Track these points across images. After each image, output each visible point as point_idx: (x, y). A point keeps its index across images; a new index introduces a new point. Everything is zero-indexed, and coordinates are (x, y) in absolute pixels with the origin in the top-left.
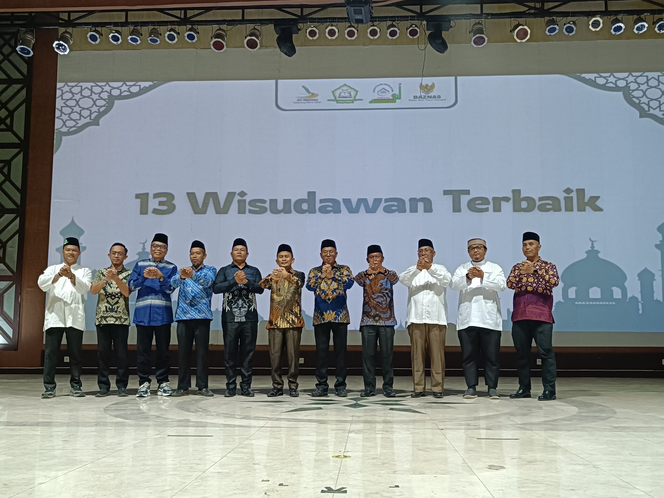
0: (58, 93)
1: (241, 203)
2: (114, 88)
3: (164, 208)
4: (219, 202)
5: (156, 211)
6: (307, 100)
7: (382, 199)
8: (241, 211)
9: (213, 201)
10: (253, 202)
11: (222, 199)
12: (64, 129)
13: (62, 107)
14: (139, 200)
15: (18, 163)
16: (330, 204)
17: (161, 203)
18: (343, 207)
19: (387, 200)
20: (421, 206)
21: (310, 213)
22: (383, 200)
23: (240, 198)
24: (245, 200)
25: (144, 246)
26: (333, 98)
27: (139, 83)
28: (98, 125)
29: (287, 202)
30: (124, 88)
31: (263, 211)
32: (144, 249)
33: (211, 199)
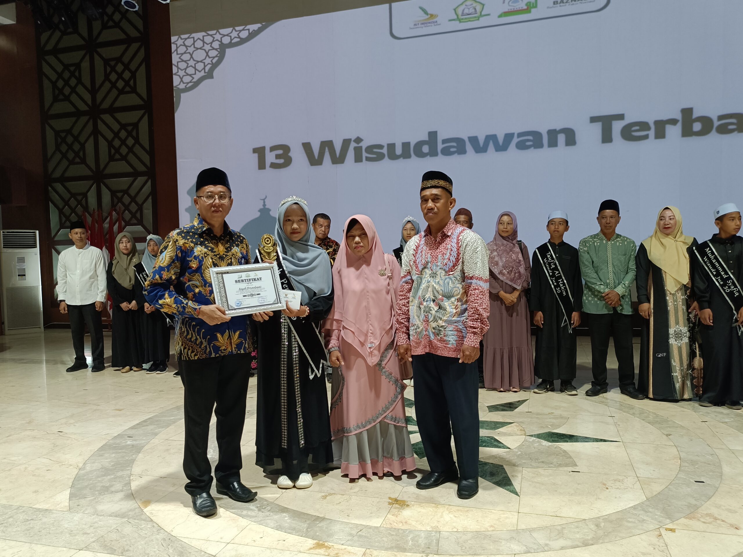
0: (173, 47)
1: (358, 151)
2: (224, 36)
3: (281, 161)
4: (335, 151)
5: (274, 166)
6: (424, 23)
7: (513, 134)
8: (358, 159)
9: (329, 150)
10: (370, 149)
11: (338, 147)
12: (182, 86)
13: (178, 62)
14: (256, 155)
15: (144, 126)
16: (454, 144)
17: (278, 157)
18: (469, 147)
19: (520, 135)
20: (561, 138)
21: (431, 156)
22: (516, 135)
23: (356, 145)
24: (361, 147)
25: (264, 202)
26: (455, 17)
27: (248, 27)
28: (212, 77)
29: (406, 146)
30: (234, 34)
31: (380, 157)
32: (264, 205)
33: (327, 148)
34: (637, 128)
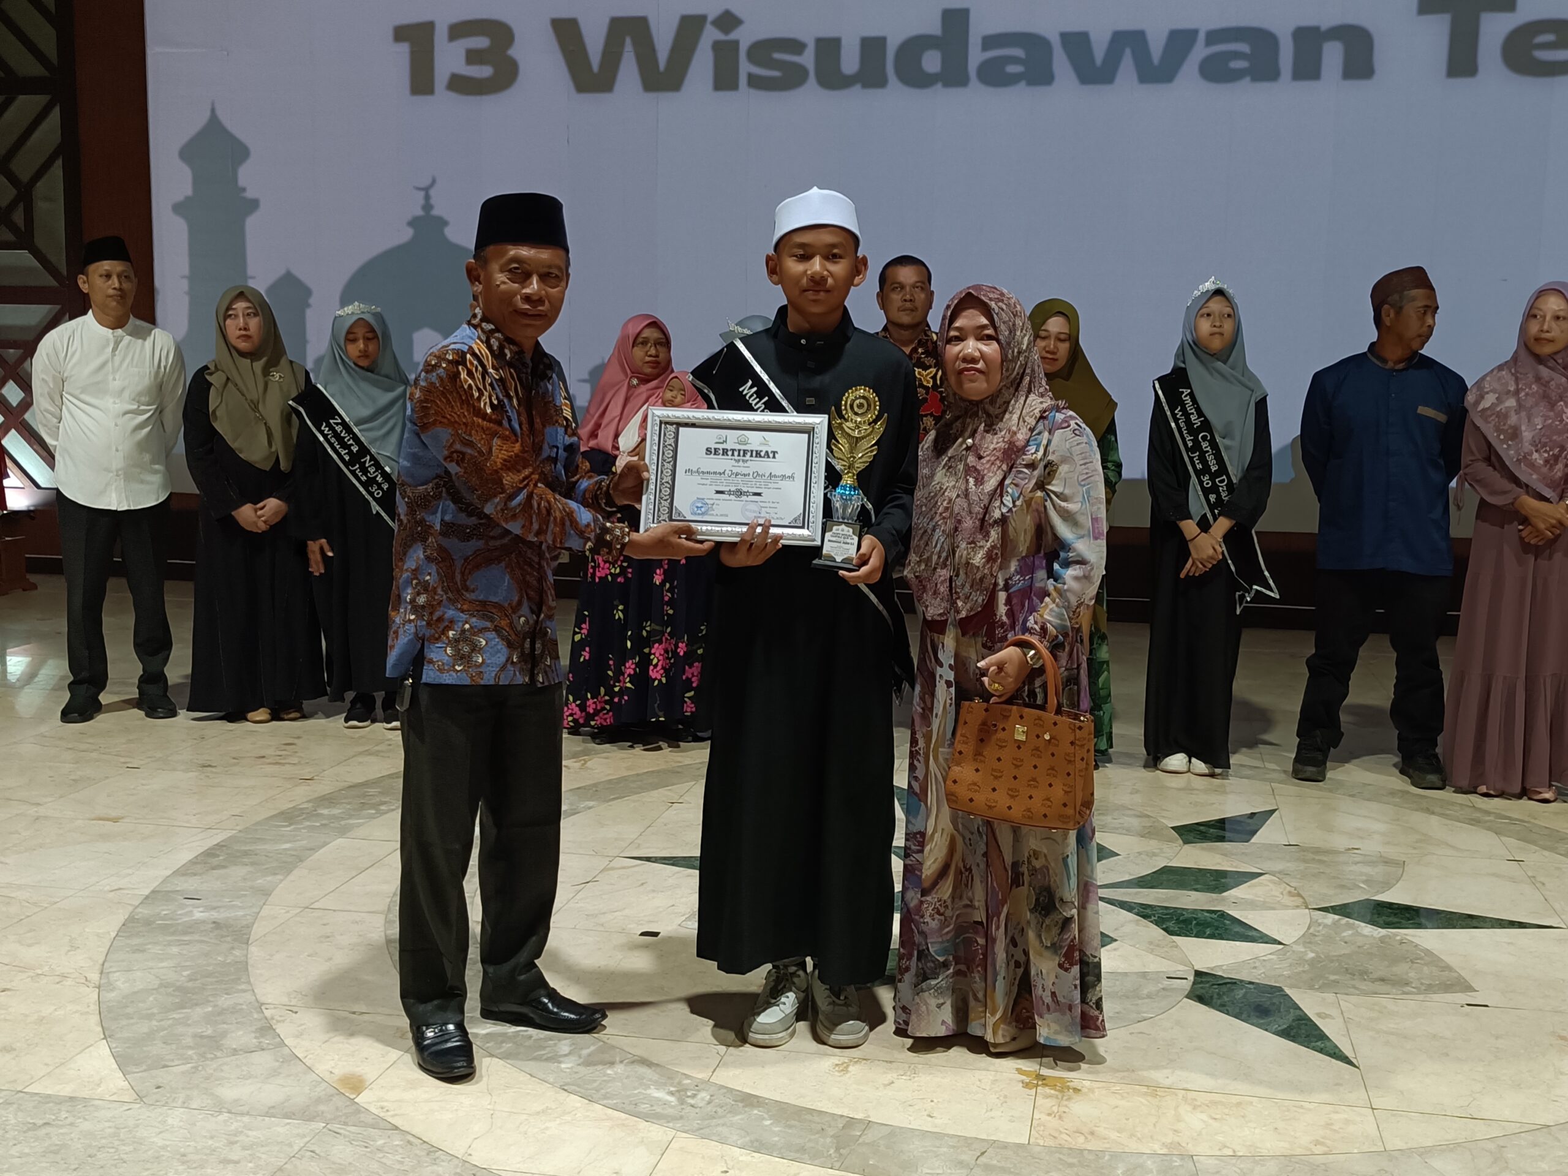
1: (725, 53)
3: (484, 71)
4: (653, 50)
5: (460, 85)
7: (1194, 33)
8: (725, 80)
9: (635, 44)
10: (762, 50)
11: (663, 39)
14: (404, 48)
16: (1018, 52)
17: (473, 57)
18: (1061, 63)
19: (1214, 37)
20: (1333, 55)
21: (947, 85)
22: (1202, 36)
23: (720, 36)
24: (736, 43)
25: (427, 197)
29: (872, 47)
31: (792, 78)
32: (428, 206)
33: (628, 41)
34: (1550, 37)
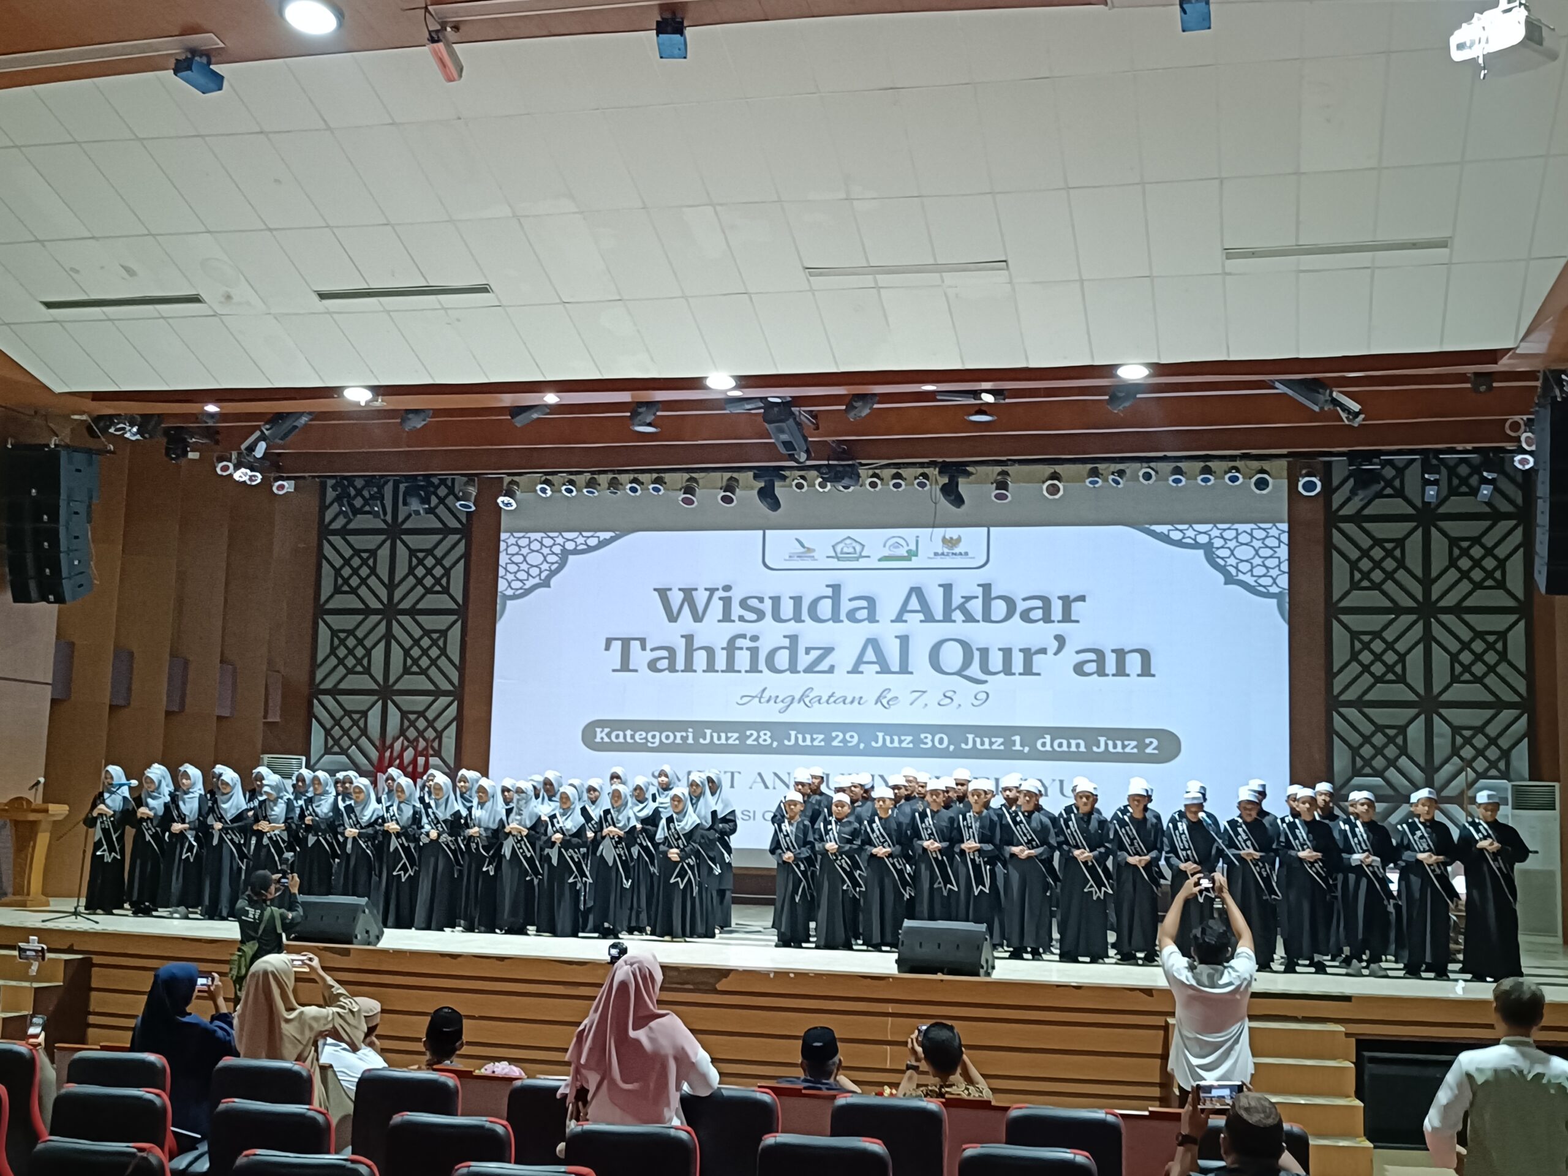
0: (503, 546)
2: (568, 540)
6: (800, 556)
12: (509, 592)
13: (507, 564)
15: (455, 633)
26: (833, 554)
27: (598, 534)
28: (549, 586)
